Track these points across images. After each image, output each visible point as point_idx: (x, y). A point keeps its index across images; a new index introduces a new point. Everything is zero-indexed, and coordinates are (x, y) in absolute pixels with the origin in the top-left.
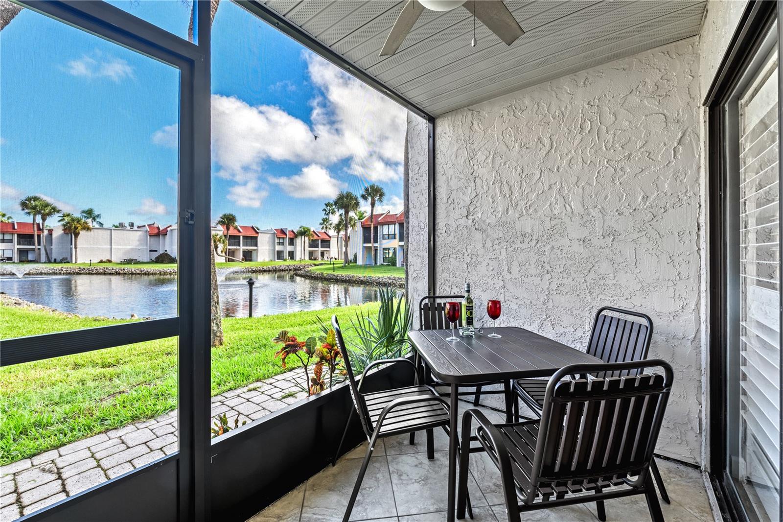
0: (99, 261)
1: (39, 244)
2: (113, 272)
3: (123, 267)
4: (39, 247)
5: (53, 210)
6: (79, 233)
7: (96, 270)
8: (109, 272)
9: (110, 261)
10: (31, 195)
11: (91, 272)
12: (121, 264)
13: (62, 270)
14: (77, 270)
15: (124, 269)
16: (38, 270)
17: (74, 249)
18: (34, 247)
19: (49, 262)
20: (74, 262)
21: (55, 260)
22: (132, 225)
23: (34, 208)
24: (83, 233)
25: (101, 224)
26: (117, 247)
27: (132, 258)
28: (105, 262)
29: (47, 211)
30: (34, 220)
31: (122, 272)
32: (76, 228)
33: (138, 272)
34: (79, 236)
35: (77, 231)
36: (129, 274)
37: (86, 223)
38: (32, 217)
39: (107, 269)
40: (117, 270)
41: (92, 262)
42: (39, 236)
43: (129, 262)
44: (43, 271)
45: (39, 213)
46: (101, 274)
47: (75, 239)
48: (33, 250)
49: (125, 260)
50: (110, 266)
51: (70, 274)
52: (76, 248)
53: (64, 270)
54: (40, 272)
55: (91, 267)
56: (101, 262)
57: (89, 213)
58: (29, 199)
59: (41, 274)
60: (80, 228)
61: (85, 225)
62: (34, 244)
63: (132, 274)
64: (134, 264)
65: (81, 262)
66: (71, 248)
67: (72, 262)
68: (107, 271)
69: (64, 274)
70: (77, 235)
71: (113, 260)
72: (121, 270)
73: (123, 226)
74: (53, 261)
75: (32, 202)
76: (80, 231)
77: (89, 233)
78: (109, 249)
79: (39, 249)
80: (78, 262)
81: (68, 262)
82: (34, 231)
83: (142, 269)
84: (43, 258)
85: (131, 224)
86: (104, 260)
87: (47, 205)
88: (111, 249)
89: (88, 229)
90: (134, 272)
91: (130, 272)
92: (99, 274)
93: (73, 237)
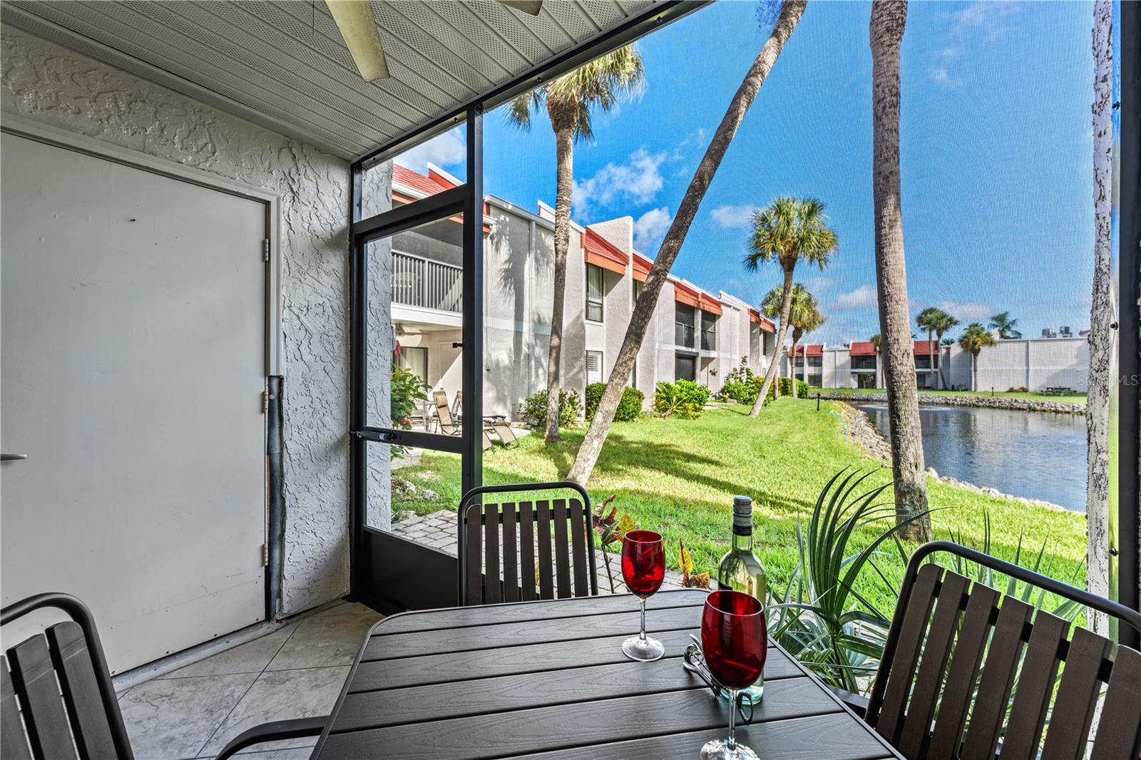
0: (1008, 389)
1: (936, 366)
2: (1024, 407)
3: (1041, 399)
4: (936, 370)
5: (949, 323)
6: (979, 350)
7: (999, 402)
8: (1018, 406)
9: (1024, 390)
10: (926, 308)
11: (992, 404)
12: (1042, 395)
13: (956, 400)
14: (974, 401)
15: (1042, 404)
16: (929, 398)
17: (973, 373)
18: (929, 370)
19: (945, 389)
20: (973, 390)
21: (953, 386)
22: (1066, 331)
23: (929, 323)
24: (984, 350)
25: (1019, 335)
26: (1038, 368)
27: (1063, 386)
28: (1016, 391)
29: (943, 325)
30: (930, 337)
31: (1038, 408)
32: (975, 343)
33: (1067, 409)
34: (980, 354)
35: (977, 347)
36: (1051, 411)
37: (989, 335)
38: (927, 333)
39: (1016, 401)
40: (1032, 405)
41: (994, 391)
42: (936, 357)
43: (1057, 392)
44: (935, 401)
45: (934, 327)
46: (1006, 408)
47: (975, 358)
48: (929, 373)
49: (1048, 389)
50: (1021, 397)
51: (965, 405)
52: (975, 371)
53: (958, 400)
54: (931, 401)
55: (994, 397)
56: (1011, 390)
57: (1001, 321)
58: (925, 313)
59: (933, 403)
60: (979, 343)
61: (987, 337)
62: (930, 368)
63: (1057, 412)
64: (1064, 395)
65: (983, 390)
66: (971, 371)
67: (971, 390)
68: (1015, 404)
69: (958, 405)
70: (976, 352)
71: (1032, 388)
72: (1038, 405)
73: (1048, 334)
74: (950, 388)
75: (928, 315)
76: (981, 347)
77: (993, 349)
78: (1025, 372)
79: (936, 373)
80: (979, 390)
81: (967, 390)
82: (930, 350)
83: (1076, 406)
84: (940, 385)
85: (1063, 329)
86: (1015, 388)
87: (944, 316)
88: (1028, 371)
89: (991, 343)
90: (1060, 409)
91: (1053, 409)
92: (1003, 408)
93: (973, 355)
